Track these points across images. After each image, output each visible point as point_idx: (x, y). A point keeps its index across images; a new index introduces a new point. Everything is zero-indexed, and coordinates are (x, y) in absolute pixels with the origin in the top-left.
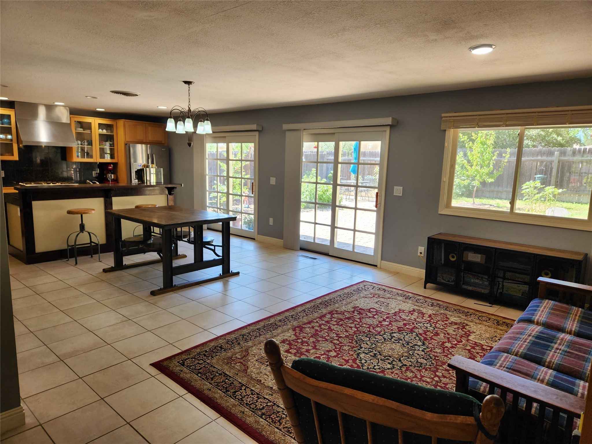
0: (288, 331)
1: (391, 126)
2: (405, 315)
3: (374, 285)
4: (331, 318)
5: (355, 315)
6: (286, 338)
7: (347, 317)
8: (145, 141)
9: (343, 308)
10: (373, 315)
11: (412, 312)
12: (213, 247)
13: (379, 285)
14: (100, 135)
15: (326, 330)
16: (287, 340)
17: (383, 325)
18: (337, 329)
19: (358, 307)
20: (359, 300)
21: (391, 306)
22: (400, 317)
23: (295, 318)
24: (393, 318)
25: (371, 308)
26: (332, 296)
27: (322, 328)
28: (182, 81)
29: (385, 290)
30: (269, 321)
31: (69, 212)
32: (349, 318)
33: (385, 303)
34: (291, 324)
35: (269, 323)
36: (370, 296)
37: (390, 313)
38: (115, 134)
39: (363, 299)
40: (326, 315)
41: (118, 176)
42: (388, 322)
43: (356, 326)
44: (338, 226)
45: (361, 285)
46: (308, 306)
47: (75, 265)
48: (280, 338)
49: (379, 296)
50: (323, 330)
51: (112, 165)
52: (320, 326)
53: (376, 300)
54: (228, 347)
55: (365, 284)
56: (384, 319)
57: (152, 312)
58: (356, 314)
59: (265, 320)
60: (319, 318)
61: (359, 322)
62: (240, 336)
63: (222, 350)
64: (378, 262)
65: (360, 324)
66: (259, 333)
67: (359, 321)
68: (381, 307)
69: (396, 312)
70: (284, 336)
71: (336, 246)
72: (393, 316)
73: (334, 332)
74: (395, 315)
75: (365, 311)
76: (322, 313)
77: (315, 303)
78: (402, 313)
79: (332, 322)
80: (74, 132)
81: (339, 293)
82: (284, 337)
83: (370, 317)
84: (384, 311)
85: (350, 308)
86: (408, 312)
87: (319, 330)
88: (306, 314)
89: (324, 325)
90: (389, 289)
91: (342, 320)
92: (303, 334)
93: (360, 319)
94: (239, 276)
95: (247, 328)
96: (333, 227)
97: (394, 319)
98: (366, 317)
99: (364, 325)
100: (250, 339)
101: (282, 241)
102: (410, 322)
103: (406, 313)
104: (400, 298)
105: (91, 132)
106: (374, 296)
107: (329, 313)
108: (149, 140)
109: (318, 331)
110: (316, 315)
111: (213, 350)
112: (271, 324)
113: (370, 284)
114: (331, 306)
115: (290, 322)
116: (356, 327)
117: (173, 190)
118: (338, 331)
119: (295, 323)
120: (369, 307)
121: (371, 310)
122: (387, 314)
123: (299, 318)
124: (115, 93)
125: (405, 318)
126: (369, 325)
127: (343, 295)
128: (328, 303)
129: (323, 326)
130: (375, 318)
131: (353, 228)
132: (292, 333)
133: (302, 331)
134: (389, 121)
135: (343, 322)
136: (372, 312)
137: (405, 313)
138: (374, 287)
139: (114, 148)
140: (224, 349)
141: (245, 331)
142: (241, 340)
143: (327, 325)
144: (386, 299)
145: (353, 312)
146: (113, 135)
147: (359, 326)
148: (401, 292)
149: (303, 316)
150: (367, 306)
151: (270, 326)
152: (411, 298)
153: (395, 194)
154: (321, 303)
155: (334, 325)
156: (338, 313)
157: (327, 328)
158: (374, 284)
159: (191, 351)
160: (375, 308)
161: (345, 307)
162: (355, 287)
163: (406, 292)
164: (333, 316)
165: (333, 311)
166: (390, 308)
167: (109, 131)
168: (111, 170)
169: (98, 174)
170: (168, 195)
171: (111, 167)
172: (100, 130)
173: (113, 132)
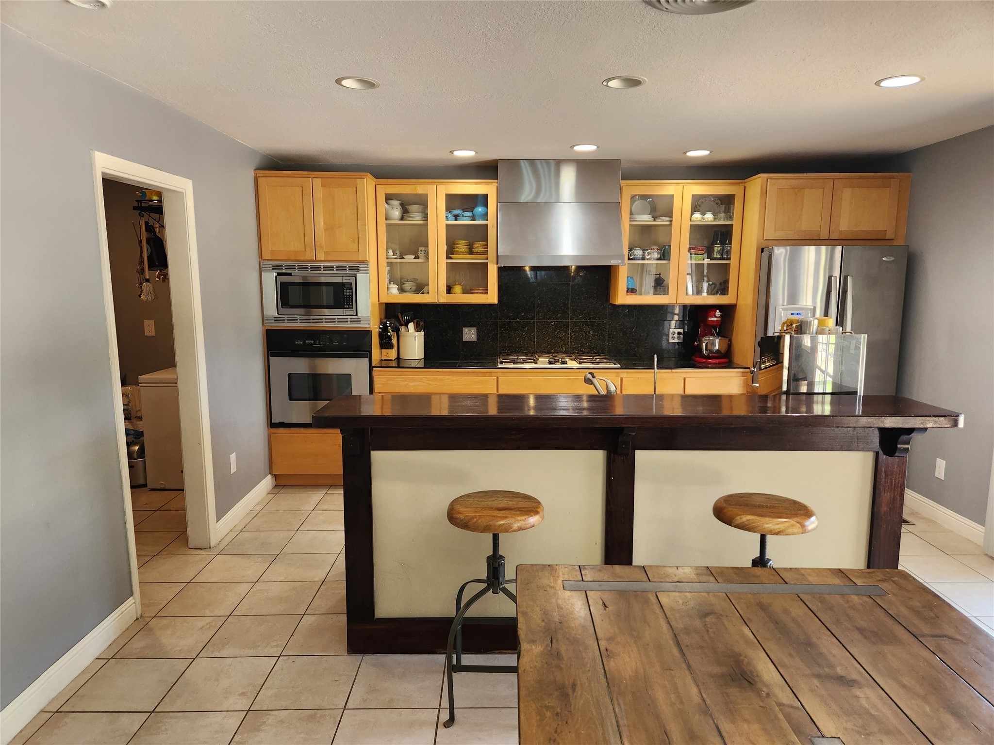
8: (824, 235)
14: (696, 229)
38: (736, 223)
41: (734, 342)
51: (718, 313)
80: (626, 224)
105: (671, 221)
108: (841, 232)
139: (729, 264)
146: (732, 225)
167: (722, 215)
168: (713, 325)
169: (681, 336)
170: (881, 452)
171: (716, 317)
172: (697, 216)
173: (731, 218)
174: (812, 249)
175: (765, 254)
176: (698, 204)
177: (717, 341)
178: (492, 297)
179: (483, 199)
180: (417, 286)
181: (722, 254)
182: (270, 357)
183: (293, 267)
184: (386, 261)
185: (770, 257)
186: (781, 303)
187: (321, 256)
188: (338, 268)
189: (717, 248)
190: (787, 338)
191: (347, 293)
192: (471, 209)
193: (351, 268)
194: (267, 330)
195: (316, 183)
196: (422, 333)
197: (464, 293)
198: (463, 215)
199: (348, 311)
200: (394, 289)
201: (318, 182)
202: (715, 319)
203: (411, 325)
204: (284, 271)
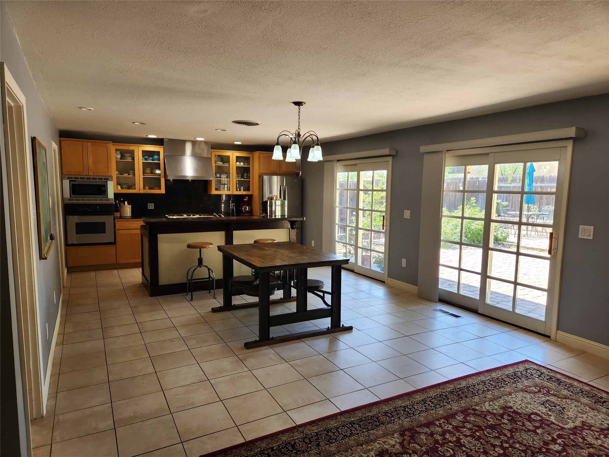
0: (393, 434)
1: (575, 140)
2: (592, 436)
3: (543, 370)
4: (464, 422)
5: (504, 423)
6: (387, 447)
7: (489, 423)
8: (279, 172)
9: (487, 407)
10: (534, 426)
11: (605, 432)
12: (321, 294)
13: (550, 372)
14: (238, 168)
15: (451, 444)
16: (387, 450)
17: (551, 451)
18: (471, 445)
19: (511, 408)
20: (513, 396)
21: (568, 413)
22: (583, 438)
23: (408, 412)
24: (570, 438)
25: (533, 413)
26: (471, 381)
27: (445, 439)
28: (291, 102)
29: (559, 382)
30: (370, 412)
31: (189, 246)
32: (492, 427)
33: (558, 407)
34: (401, 422)
35: (370, 414)
36: (534, 389)
37: (566, 427)
39: (521, 393)
40: (456, 414)
41: (253, 208)
42: (559, 444)
43: (502, 445)
44: (493, 275)
45: (521, 368)
46: (432, 394)
47: (190, 301)
48: (378, 446)
49: (548, 392)
50: (447, 443)
51: (247, 198)
52: (443, 434)
53: (544, 399)
54: (302, 447)
55: (527, 366)
56: (553, 438)
57: (236, 372)
58: (506, 421)
59: (365, 408)
60: (444, 418)
61: (508, 438)
62: (324, 430)
63: (294, 451)
64: (553, 331)
65: (511, 441)
66: (351, 430)
67: (509, 436)
68: (550, 413)
69: (576, 427)
70: (384, 442)
71: (488, 301)
72: (571, 434)
73: (465, 451)
74: (574, 434)
75: (521, 417)
76: (451, 409)
77: (443, 391)
78: (587, 432)
79: (465, 429)
80: (214, 165)
81: (482, 378)
82: (383, 446)
83: (529, 430)
84: (554, 421)
85: (496, 407)
86: (598, 430)
87: (441, 442)
88: (426, 409)
89: (450, 432)
90: (567, 381)
91: (480, 428)
92: (415, 445)
93: (511, 431)
94: (352, 332)
95: (336, 419)
96: (485, 275)
97: (572, 440)
98: (522, 429)
99: (517, 446)
100: (336, 439)
101: (417, 287)
102: (601, 453)
103: (596, 433)
104: (585, 400)
105: (229, 165)
106: (540, 391)
107: (462, 412)
108: (282, 171)
109: (439, 444)
110: (441, 412)
111: (282, 448)
112: (371, 417)
113: (535, 367)
114: (467, 400)
115: (399, 418)
116: (502, 447)
117: (294, 224)
118: (471, 450)
119: (406, 422)
120: (529, 411)
121: (533, 416)
122: (559, 430)
123: (413, 414)
124: (236, 123)
125: (593, 441)
126: (525, 445)
127: (488, 381)
128: (463, 393)
129: (447, 436)
130: (538, 434)
131: (513, 280)
132: (398, 440)
133: (414, 439)
134: (571, 132)
135: (482, 432)
136: (534, 420)
137: (592, 431)
138: (542, 374)
139: (250, 180)
140: (296, 450)
141: (333, 424)
142: (323, 438)
143: (454, 435)
144: (559, 399)
145: (502, 416)
146: (250, 167)
147: (507, 445)
148: (587, 388)
149: (421, 411)
150: (527, 408)
151: (370, 421)
152: (605, 402)
153: (580, 236)
154: (452, 392)
155: (466, 436)
156: (477, 415)
157: (454, 439)
158: (543, 368)
159: (254, 445)
160: (540, 413)
161: (490, 405)
162: (511, 370)
163: (596, 390)
164: (468, 418)
165: (469, 409)
166: (566, 417)
167: (246, 163)
168: (246, 202)
169: (234, 206)
170: (291, 229)
171: (246, 199)
172: (238, 163)
173: (249, 165)
174: (276, 176)
175: (261, 177)
176: (238, 159)
177: (247, 207)
178: (163, 191)
179: (158, 153)
180: (128, 186)
181: (247, 177)
182: (67, 216)
183: (78, 178)
184: (116, 176)
185: (263, 179)
186: (267, 194)
187: (91, 174)
188: (99, 179)
189: (245, 175)
190: (268, 201)
191: (103, 189)
192: (152, 157)
193: (105, 179)
194: (65, 204)
195: (89, 145)
196: (131, 206)
197: (149, 189)
198: (149, 159)
199: (104, 196)
200: (119, 188)
201: (90, 144)
202: (246, 200)
203: (126, 203)
204: (73, 179)
